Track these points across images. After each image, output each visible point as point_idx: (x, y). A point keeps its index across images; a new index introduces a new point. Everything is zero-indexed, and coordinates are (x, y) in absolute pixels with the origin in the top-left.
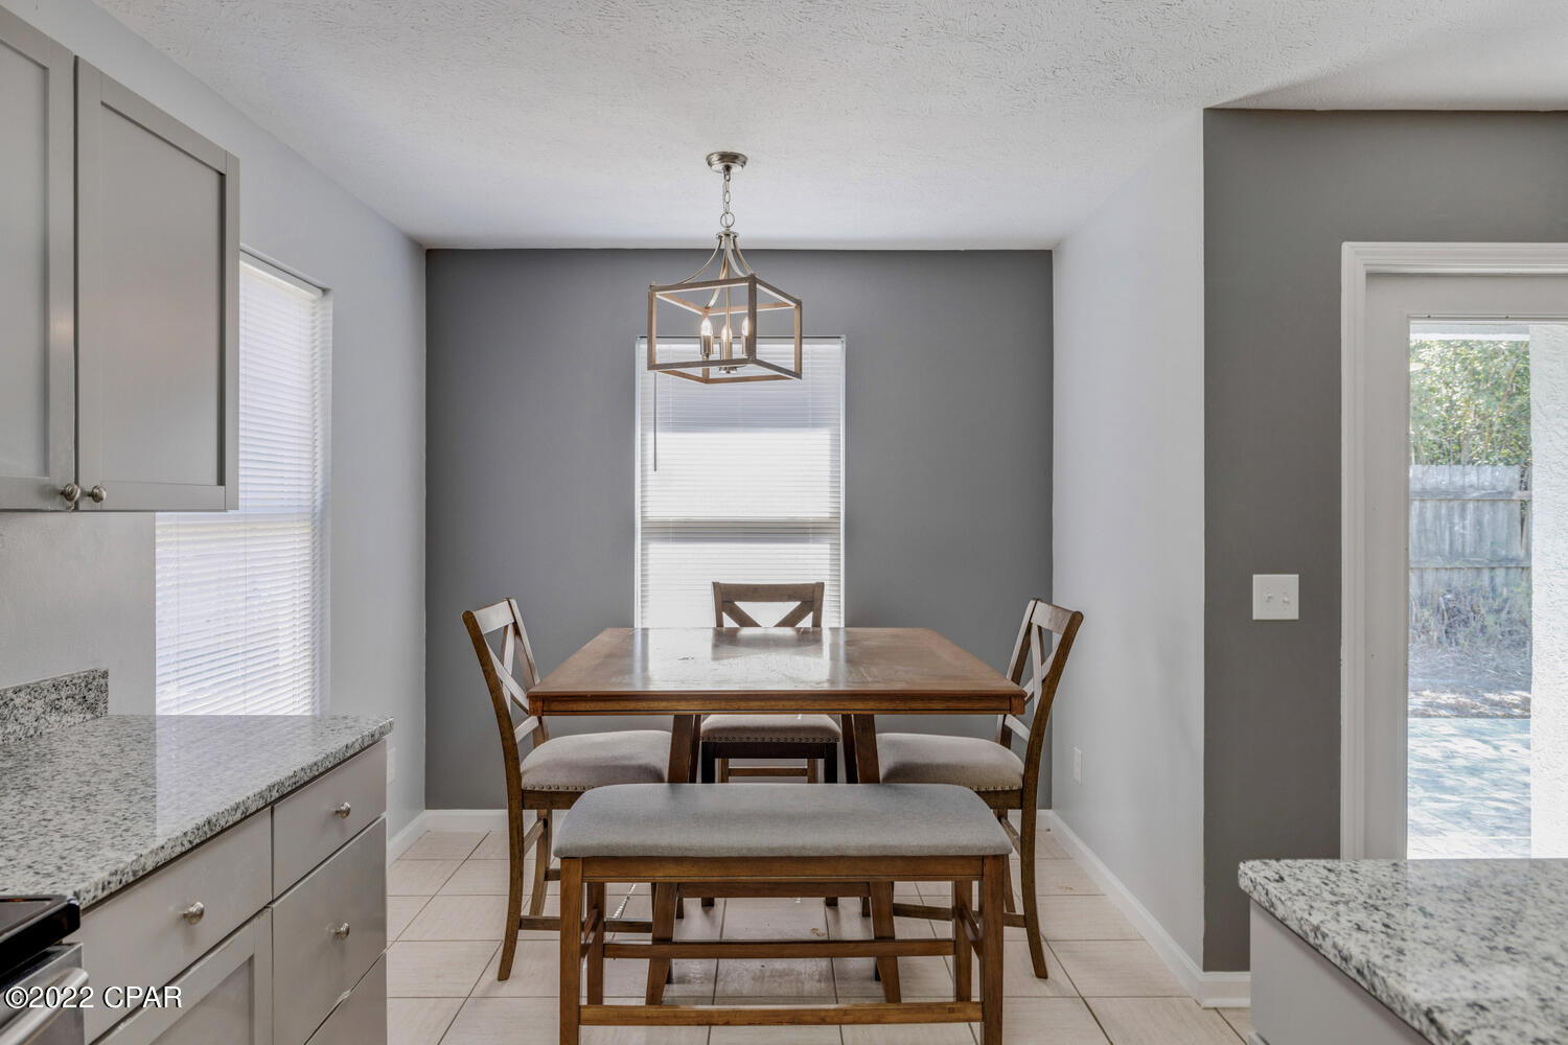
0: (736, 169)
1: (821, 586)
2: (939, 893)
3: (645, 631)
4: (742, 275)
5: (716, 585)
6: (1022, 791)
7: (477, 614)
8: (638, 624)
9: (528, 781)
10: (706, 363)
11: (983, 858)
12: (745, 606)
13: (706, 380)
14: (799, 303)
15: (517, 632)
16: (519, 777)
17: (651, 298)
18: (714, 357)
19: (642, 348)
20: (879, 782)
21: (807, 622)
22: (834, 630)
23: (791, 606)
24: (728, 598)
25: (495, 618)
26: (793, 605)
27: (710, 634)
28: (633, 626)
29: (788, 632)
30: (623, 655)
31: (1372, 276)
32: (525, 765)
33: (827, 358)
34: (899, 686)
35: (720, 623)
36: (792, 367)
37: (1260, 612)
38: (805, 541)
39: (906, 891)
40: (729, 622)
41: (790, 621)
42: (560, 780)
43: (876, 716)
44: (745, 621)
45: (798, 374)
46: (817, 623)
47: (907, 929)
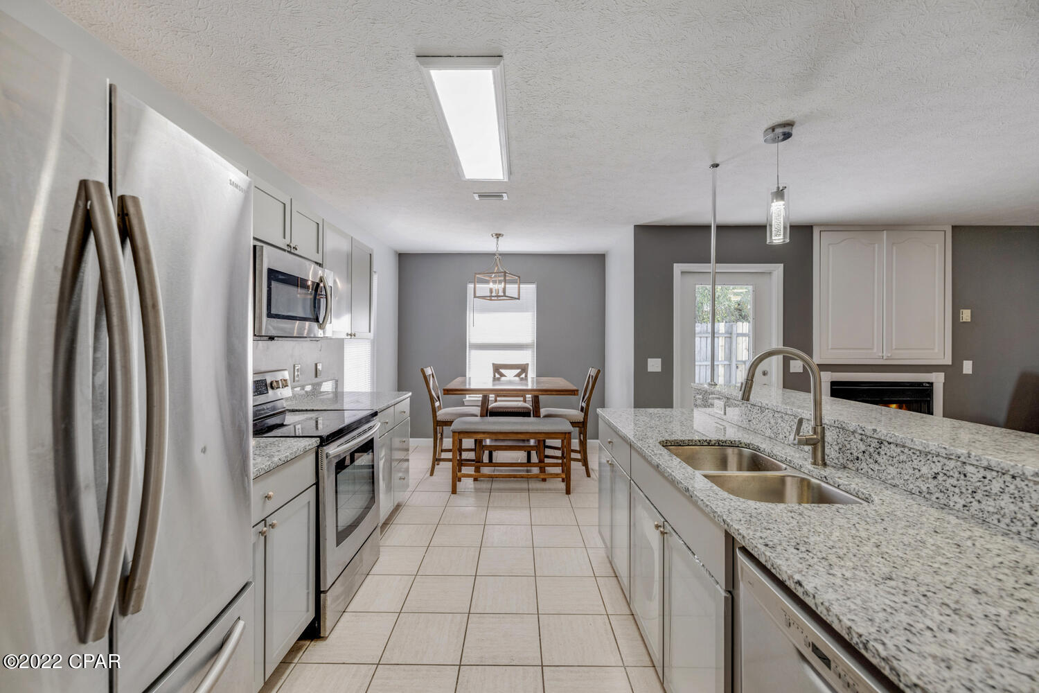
0: (500, 238)
1: (528, 364)
2: (557, 443)
3: (470, 378)
4: (502, 271)
5: (493, 364)
6: (583, 422)
7: (425, 369)
8: (467, 376)
9: (439, 418)
10: (491, 296)
11: (566, 433)
12: (503, 371)
13: (491, 300)
14: (519, 277)
15: (433, 376)
16: (436, 416)
17: (475, 277)
18: (494, 294)
19: (471, 286)
20: (539, 417)
21: (523, 376)
22: (533, 378)
23: (518, 371)
24: (497, 368)
25: (429, 371)
26: (519, 371)
27: (491, 379)
28: (465, 376)
29: (517, 378)
30: (464, 382)
31: (683, 273)
32: (438, 414)
33: (529, 291)
34: (544, 388)
35: (495, 376)
36: (517, 297)
37: (650, 369)
38: (523, 350)
39: (549, 442)
40: (497, 376)
41: (518, 375)
42: (448, 418)
43: (540, 396)
44: (502, 375)
45: (519, 299)
46: (526, 376)
47: (548, 452)
